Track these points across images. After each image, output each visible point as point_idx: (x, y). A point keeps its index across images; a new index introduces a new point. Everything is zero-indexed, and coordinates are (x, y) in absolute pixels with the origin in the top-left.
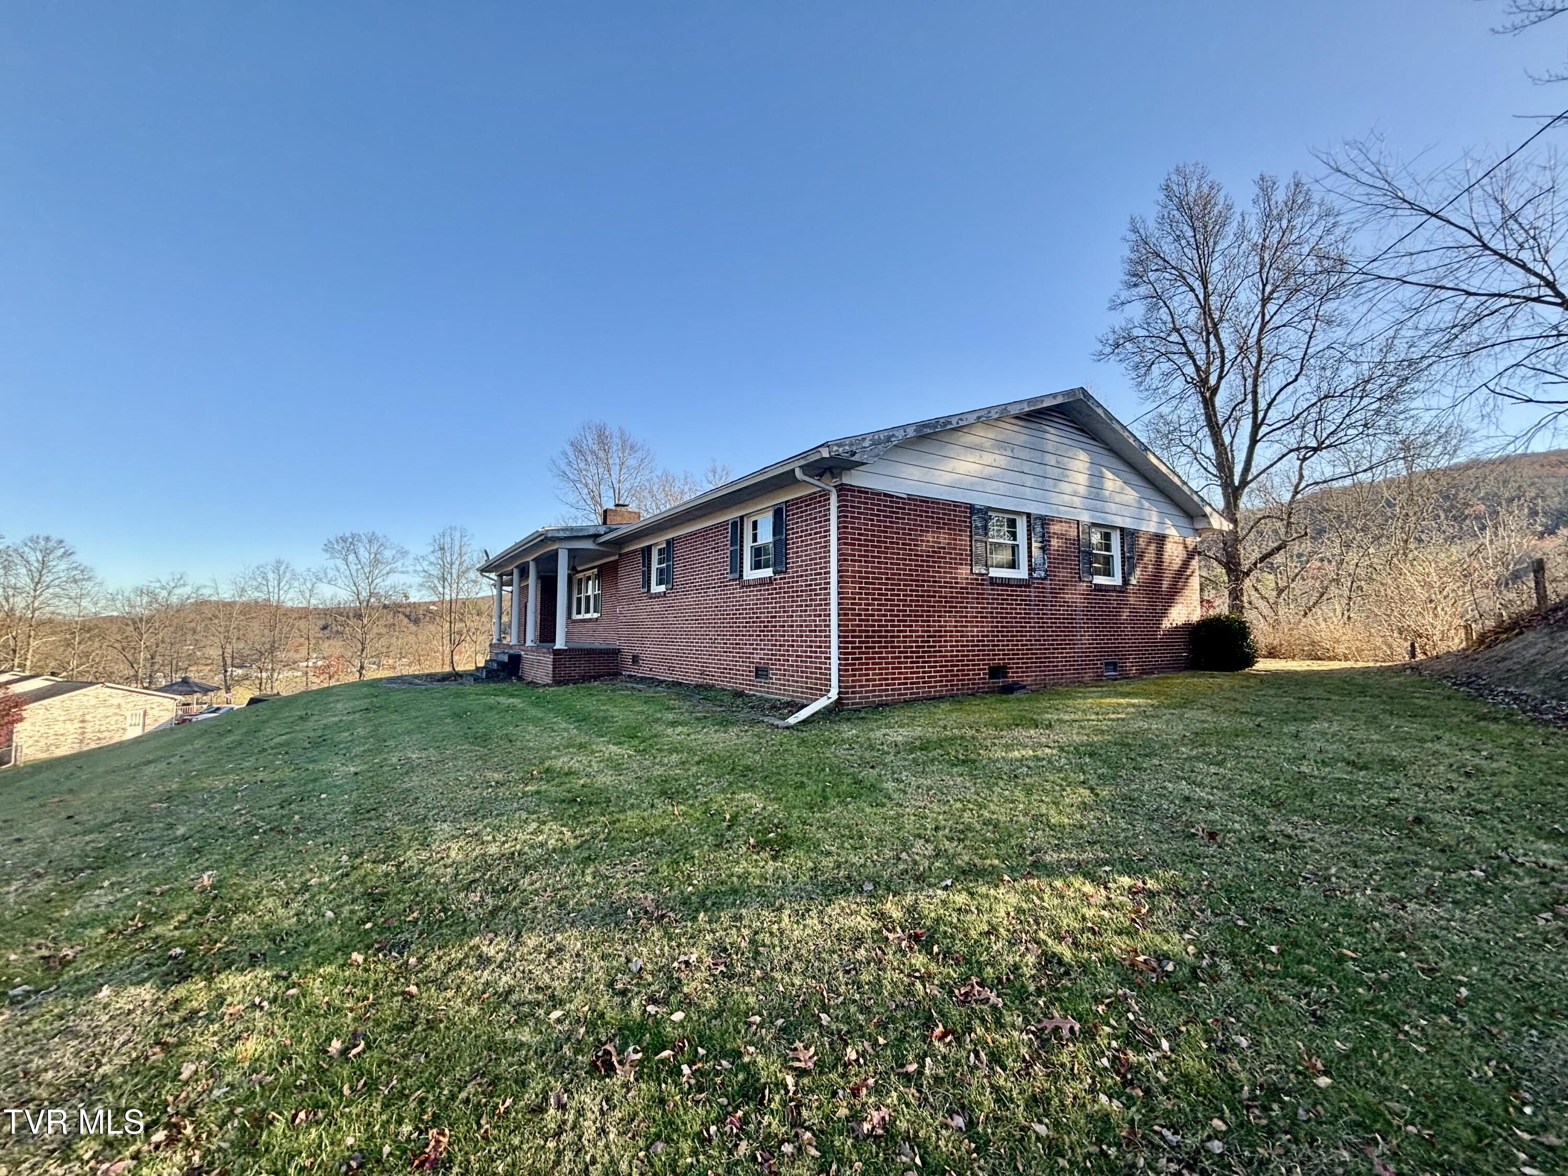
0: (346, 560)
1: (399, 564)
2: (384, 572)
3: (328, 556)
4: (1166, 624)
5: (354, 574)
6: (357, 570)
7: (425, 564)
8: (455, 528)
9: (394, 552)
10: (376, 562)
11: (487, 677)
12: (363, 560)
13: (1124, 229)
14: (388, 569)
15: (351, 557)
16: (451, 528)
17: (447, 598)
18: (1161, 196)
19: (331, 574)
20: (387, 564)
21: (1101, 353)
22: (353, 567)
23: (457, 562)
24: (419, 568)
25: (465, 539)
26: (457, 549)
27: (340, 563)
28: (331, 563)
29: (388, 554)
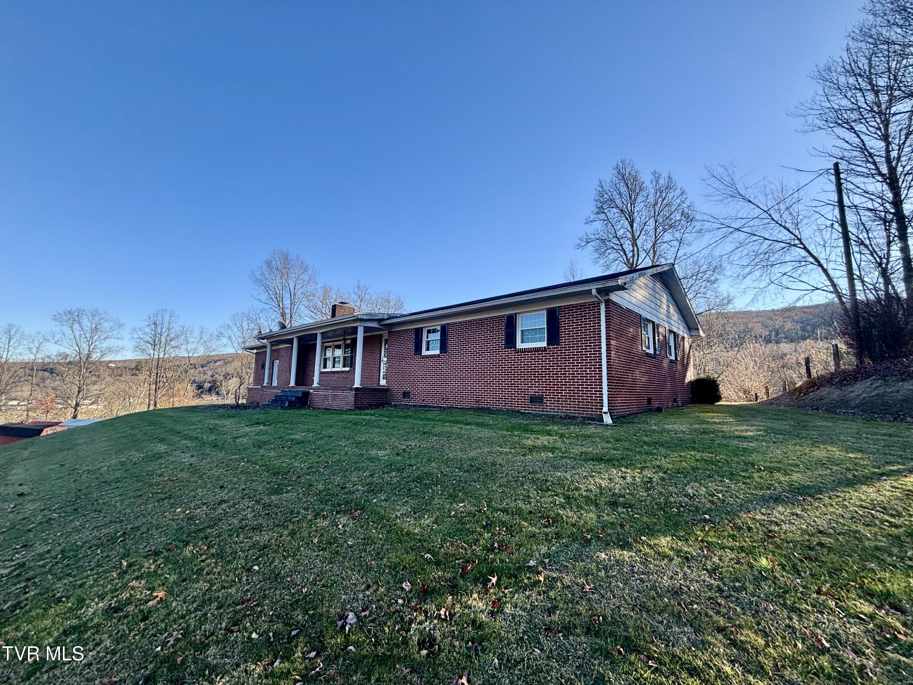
0: (71, 327)
1: (115, 333)
2: (102, 337)
3: (57, 323)
4: (687, 381)
5: (77, 337)
6: (80, 335)
7: (140, 333)
8: (166, 311)
9: (112, 324)
10: (95, 330)
11: (289, 406)
12: (85, 328)
13: (595, 185)
14: (105, 335)
15: (76, 326)
16: (162, 310)
17: (156, 357)
18: (615, 172)
19: (58, 337)
20: (106, 332)
21: (579, 245)
22: (77, 333)
23: (166, 334)
24: (136, 336)
25: (173, 319)
26: (166, 324)
27: (67, 330)
28: (58, 329)
29: (106, 325)
